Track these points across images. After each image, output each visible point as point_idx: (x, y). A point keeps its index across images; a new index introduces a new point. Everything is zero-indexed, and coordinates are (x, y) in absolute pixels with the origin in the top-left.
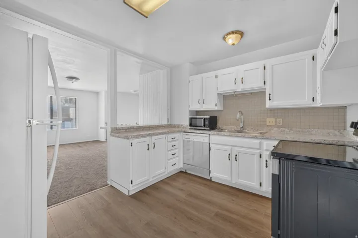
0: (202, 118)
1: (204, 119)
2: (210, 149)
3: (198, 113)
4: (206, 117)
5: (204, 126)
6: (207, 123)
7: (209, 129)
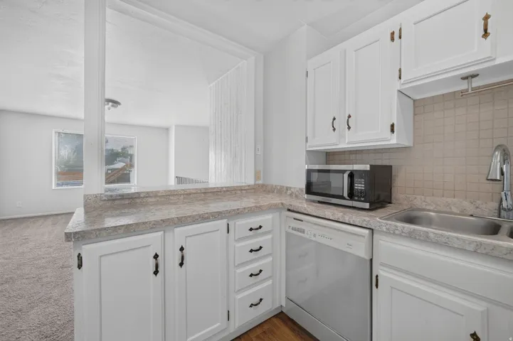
0: (343, 172)
1: (351, 175)
2: (374, 282)
3: (330, 156)
4: (356, 167)
5: (352, 195)
6: (359, 186)
7: (367, 205)
